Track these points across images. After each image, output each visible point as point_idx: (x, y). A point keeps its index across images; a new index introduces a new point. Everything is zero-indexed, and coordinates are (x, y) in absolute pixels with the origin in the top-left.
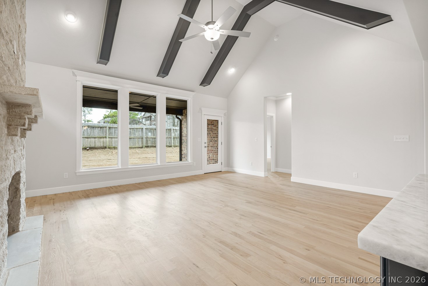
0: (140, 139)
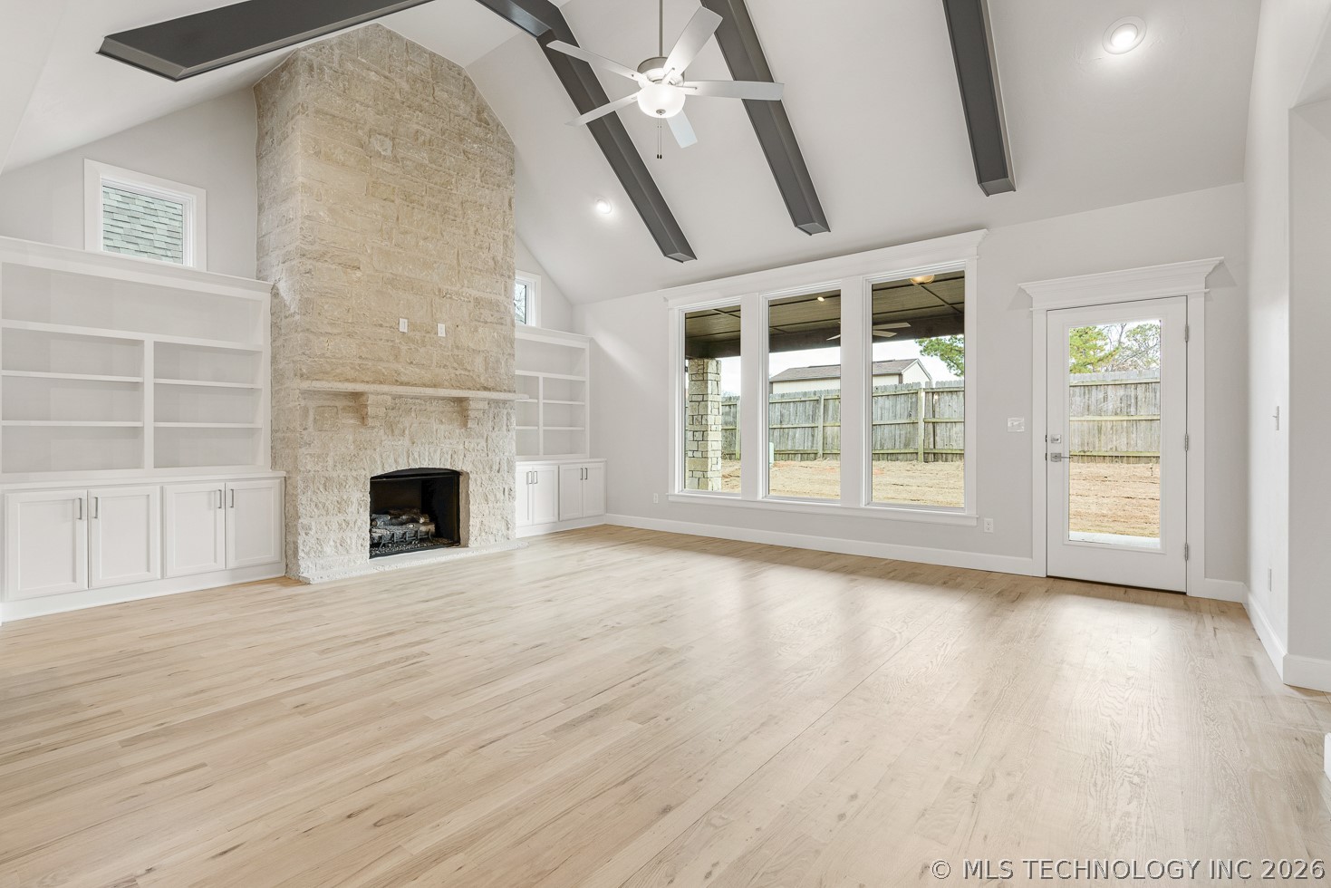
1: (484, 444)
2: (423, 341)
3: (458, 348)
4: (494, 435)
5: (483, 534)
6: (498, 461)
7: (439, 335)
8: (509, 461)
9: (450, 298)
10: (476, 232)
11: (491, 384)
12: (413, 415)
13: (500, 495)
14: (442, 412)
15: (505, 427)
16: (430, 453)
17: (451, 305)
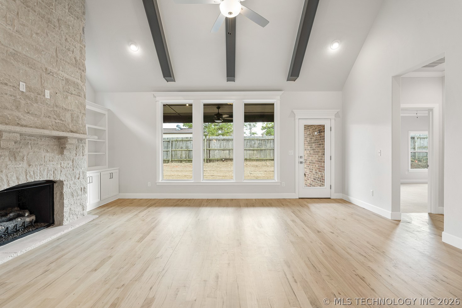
0: (272, 151)
1: (71, 163)
2: (36, 100)
3: (57, 106)
4: (76, 158)
5: (71, 216)
6: (78, 173)
7: (46, 97)
8: (83, 172)
9: (53, 75)
10: (66, 40)
11: (75, 129)
12: (30, 147)
13: (79, 192)
14: (48, 145)
15: (81, 154)
16: (40, 171)
17: (52, 79)
